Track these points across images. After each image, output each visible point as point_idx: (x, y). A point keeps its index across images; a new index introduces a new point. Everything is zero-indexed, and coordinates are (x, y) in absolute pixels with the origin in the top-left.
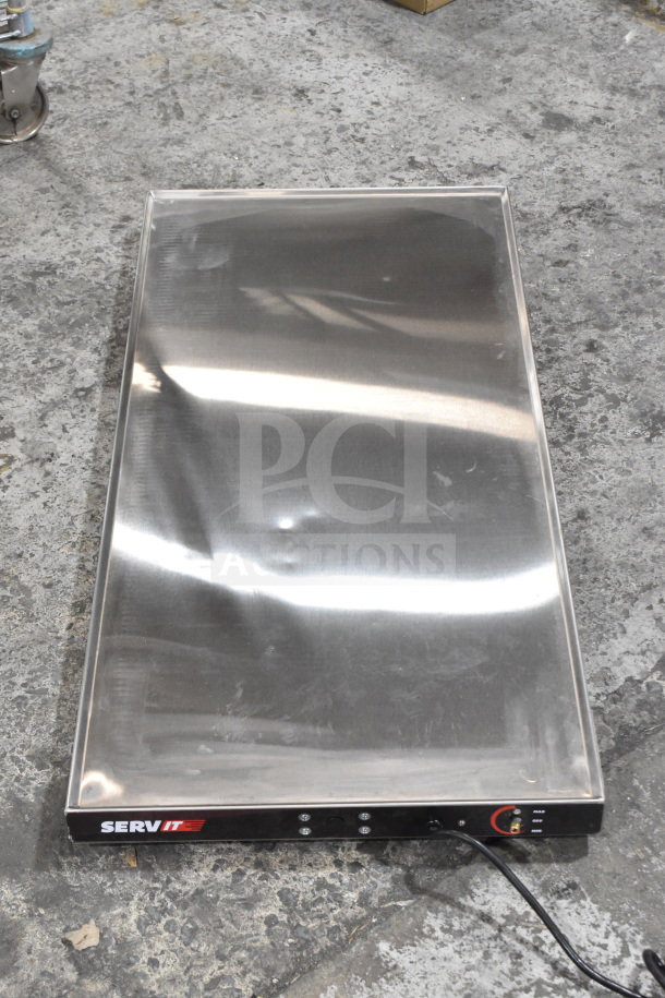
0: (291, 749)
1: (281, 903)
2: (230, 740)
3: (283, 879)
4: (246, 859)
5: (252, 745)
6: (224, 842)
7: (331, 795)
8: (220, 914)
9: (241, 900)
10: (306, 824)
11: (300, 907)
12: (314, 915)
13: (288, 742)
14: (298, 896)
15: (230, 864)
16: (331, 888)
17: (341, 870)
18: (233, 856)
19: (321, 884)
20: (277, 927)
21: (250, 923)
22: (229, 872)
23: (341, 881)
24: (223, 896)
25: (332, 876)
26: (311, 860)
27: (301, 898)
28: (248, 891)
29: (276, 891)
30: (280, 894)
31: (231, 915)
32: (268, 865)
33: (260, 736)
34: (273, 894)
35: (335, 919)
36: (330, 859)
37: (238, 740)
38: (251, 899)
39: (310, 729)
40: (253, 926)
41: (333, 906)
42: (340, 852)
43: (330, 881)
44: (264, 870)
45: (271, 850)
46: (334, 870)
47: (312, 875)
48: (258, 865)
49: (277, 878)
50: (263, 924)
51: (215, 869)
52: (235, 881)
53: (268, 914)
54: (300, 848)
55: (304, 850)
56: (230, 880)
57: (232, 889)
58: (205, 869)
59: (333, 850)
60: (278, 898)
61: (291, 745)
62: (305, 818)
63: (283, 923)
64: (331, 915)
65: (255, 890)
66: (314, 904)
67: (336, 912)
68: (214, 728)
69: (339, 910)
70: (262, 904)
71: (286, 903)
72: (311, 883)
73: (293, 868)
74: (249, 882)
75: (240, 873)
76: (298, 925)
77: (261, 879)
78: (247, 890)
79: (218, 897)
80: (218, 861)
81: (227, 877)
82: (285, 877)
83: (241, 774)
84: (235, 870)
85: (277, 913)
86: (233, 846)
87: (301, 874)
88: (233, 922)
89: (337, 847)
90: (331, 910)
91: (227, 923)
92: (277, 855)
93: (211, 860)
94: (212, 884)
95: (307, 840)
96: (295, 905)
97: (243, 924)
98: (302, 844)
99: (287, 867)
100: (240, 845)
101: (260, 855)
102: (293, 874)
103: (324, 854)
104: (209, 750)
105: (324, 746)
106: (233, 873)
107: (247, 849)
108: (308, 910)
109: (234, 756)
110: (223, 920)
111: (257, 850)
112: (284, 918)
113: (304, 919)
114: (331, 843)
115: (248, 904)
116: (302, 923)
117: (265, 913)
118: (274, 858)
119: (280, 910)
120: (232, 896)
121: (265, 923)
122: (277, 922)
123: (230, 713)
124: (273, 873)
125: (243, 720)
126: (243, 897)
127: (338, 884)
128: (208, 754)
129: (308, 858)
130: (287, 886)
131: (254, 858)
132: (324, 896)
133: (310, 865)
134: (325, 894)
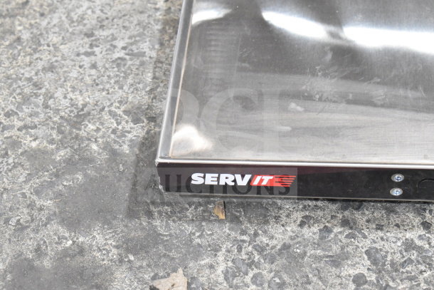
0: (383, 110)
1: (369, 263)
2: (320, 99)
3: (370, 239)
4: (333, 217)
5: (343, 106)
6: (309, 199)
7: (426, 157)
8: (308, 270)
9: (328, 257)
10: (399, 185)
11: (388, 267)
12: (404, 276)
13: (379, 103)
14: (386, 256)
15: (317, 221)
16: (420, 249)
17: (429, 232)
18: (320, 213)
19: (409, 246)
20: (366, 286)
21: (338, 281)
22: (315, 229)
23: (429, 244)
24: (310, 252)
25: (420, 237)
26: (398, 221)
27: (389, 258)
28: (336, 249)
29: (363, 250)
30: (367, 252)
31: (318, 270)
32: (355, 223)
33: (351, 97)
34: (361, 252)
35: (426, 282)
36: (417, 220)
37: (327, 100)
38: (338, 256)
39: (401, 92)
40: (341, 284)
41: (422, 268)
42: (427, 214)
43: (418, 243)
44: (351, 228)
45: (358, 209)
46: (422, 232)
47: (400, 235)
48: (345, 223)
49: (365, 237)
50: (351, 283)
51: (302, 225)
52: (322, 238)
53: (357, 272)
54: (386, 209)
55: (390, 211)
56: (317, 237)
57: (318, 244)
58: (293, 224)
59: (420, 212)
60: (366, 257)
61: (382, 106)
62: (398, 178)
63: (371, 283)
64: (421, 277)
65: (343, 248)
66: (403, 265)
67: (426, 275)
68: (304, 87)
69: (429, 273)
70: (350, 262)
71: (375, 262)
72: (399, 244)
73: (380, 227)
74: (336, 240)
75: (327, 230)
76: (388, 285)
77: (347, 237)
78: (334, 247)
79: (305, 253)
80: (306, 217)
81: (314, 234)
82: (372, 236)
83: (332, 132)
84: (322, 226)
85: (365, 272)
86: (319, 203)
87: (388, 234)
88: (320, 278)
89: (425, 210)
90: (421, 272)
91: (315, 279)
92: (363, 214)
93: (298, 216)
94: (299, 239)
95: (396, 201)
96: (384, 265)
97: (330, 282)
98: (388, 205)
99: (374, 226)
100: (326, 203)
101: (347, 213)
102: (380, 233)
103: (411, 215)
104: (299, 108)
105: (416, 109)
106: (320, 230)
107: (334, 207)
108: (397, 270)
109: (325, 116)
110: (310, 276)
111: (344, 209)
112: (373, 277)
113: (394, 280)
114: (418, 205)
115: (336, 261)
116: (391, 284)
117: (353, 272)
118: (360, 217)
119: (368, 269)
120: (320, 253)
121: (354, 281)
122: (366, 282)
123: (320, 74)
124: (360, 232)
125: (333, 81)
126: (330, 254)
127: (427, 246)
128: (299, 112)
129: (394, 219)
130: (374, 245)
131: (340, 216)
132: (413, 257)
133: (397, 226)
134: (414, 255)
